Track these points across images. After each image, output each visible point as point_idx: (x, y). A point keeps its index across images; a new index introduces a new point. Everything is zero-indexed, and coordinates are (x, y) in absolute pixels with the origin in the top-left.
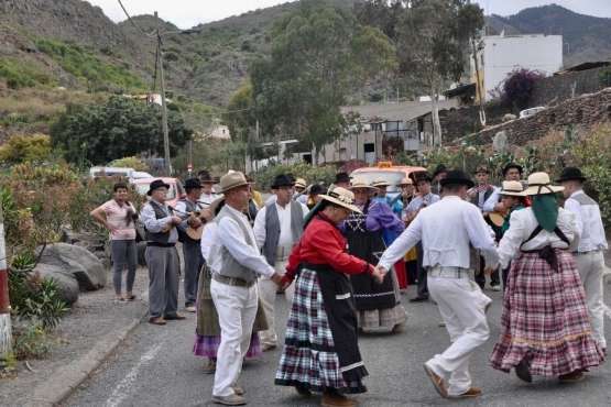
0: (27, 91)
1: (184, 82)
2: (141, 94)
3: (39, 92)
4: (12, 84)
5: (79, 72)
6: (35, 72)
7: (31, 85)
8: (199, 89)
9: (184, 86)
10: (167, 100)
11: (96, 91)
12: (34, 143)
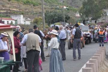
0: (37, 7)
1: (71, 3)
2: (61, 6)
3: (39, 7)
4: (34, 5)
5: (47, 2)
6: (39, 2)
7: (38, 5)
8: (74, 4)
9: (71, 4)
10: (67, 7)
11: (51, 6)
12: (39, 19)
